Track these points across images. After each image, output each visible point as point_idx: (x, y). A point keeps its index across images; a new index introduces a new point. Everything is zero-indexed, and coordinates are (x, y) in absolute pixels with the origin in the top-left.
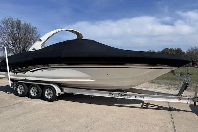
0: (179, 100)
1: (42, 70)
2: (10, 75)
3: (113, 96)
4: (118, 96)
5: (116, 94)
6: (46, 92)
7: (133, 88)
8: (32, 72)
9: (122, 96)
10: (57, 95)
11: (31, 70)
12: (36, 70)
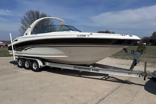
0: (129, 74)
1: (30, 49)
2: (14, 53)
3: (77, 69)
4: (80, 69)
5: (78, 68)
6: (34, 65)
7: (96, 63)
8: (25, 50)
9: (82, 69)
10: (39, 67)
11: (25, 49)
12: (27, 49)
